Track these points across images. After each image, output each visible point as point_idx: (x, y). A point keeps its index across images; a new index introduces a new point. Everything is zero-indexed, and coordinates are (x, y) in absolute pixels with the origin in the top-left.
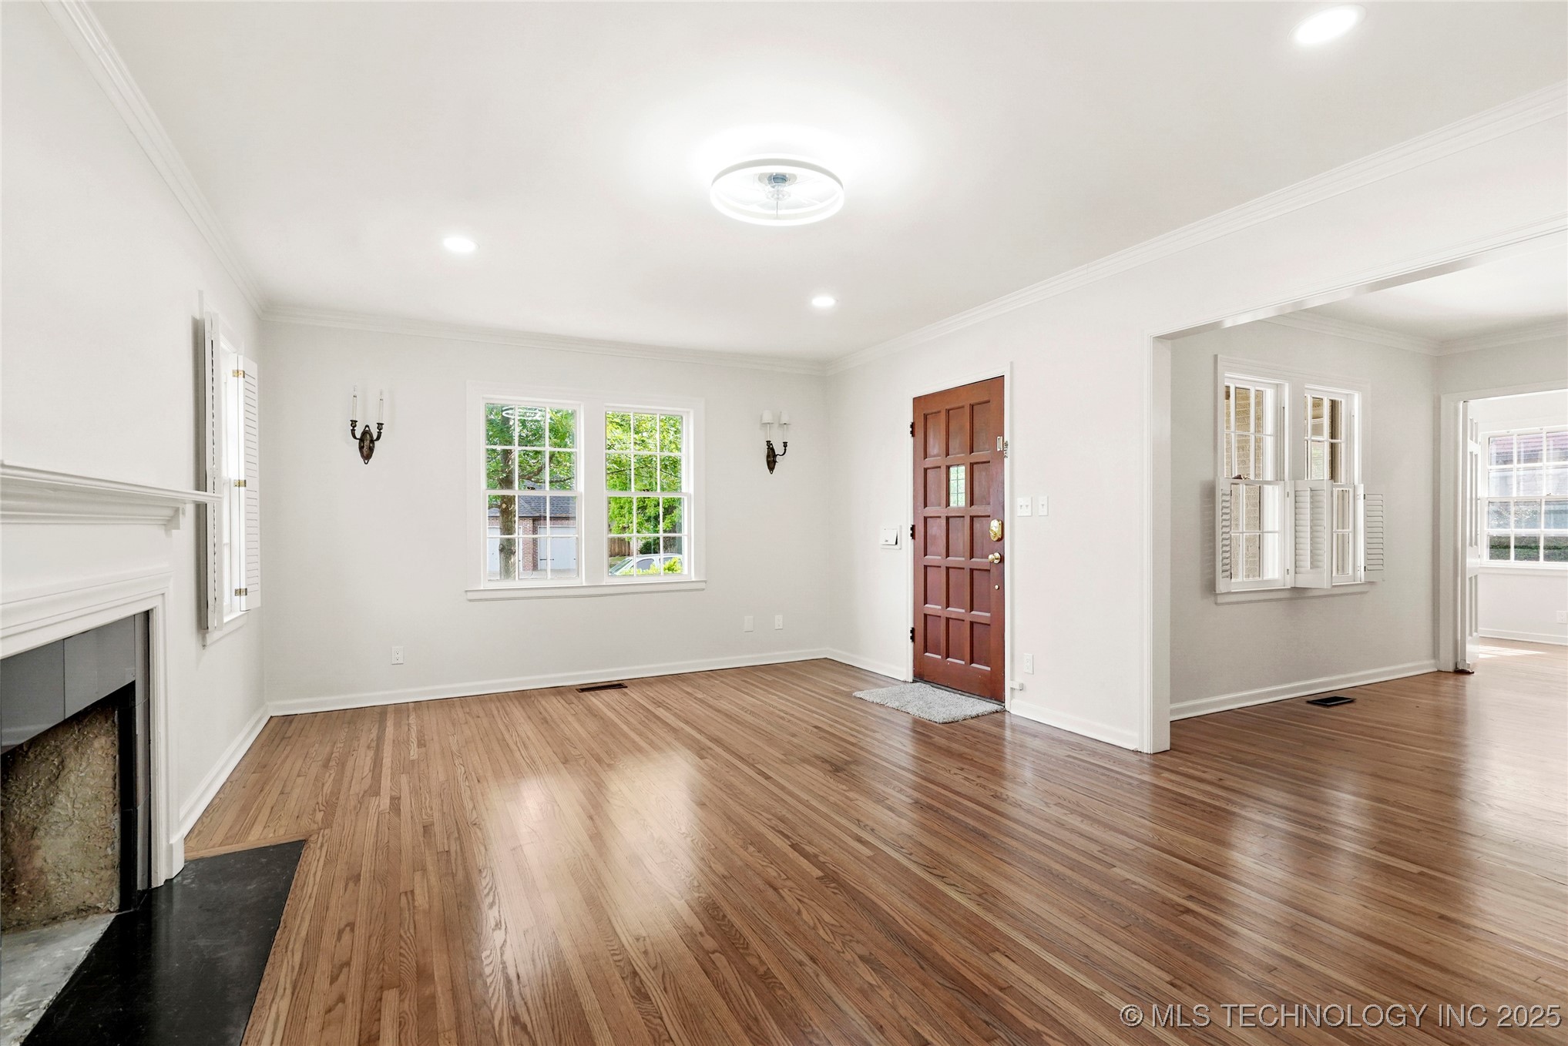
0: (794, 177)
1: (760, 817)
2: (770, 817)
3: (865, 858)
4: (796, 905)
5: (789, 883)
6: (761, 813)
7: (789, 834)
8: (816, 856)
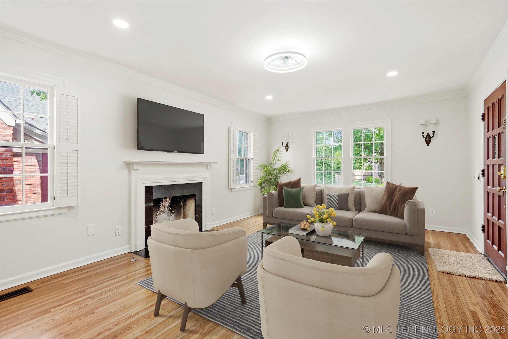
0: (290, 57)
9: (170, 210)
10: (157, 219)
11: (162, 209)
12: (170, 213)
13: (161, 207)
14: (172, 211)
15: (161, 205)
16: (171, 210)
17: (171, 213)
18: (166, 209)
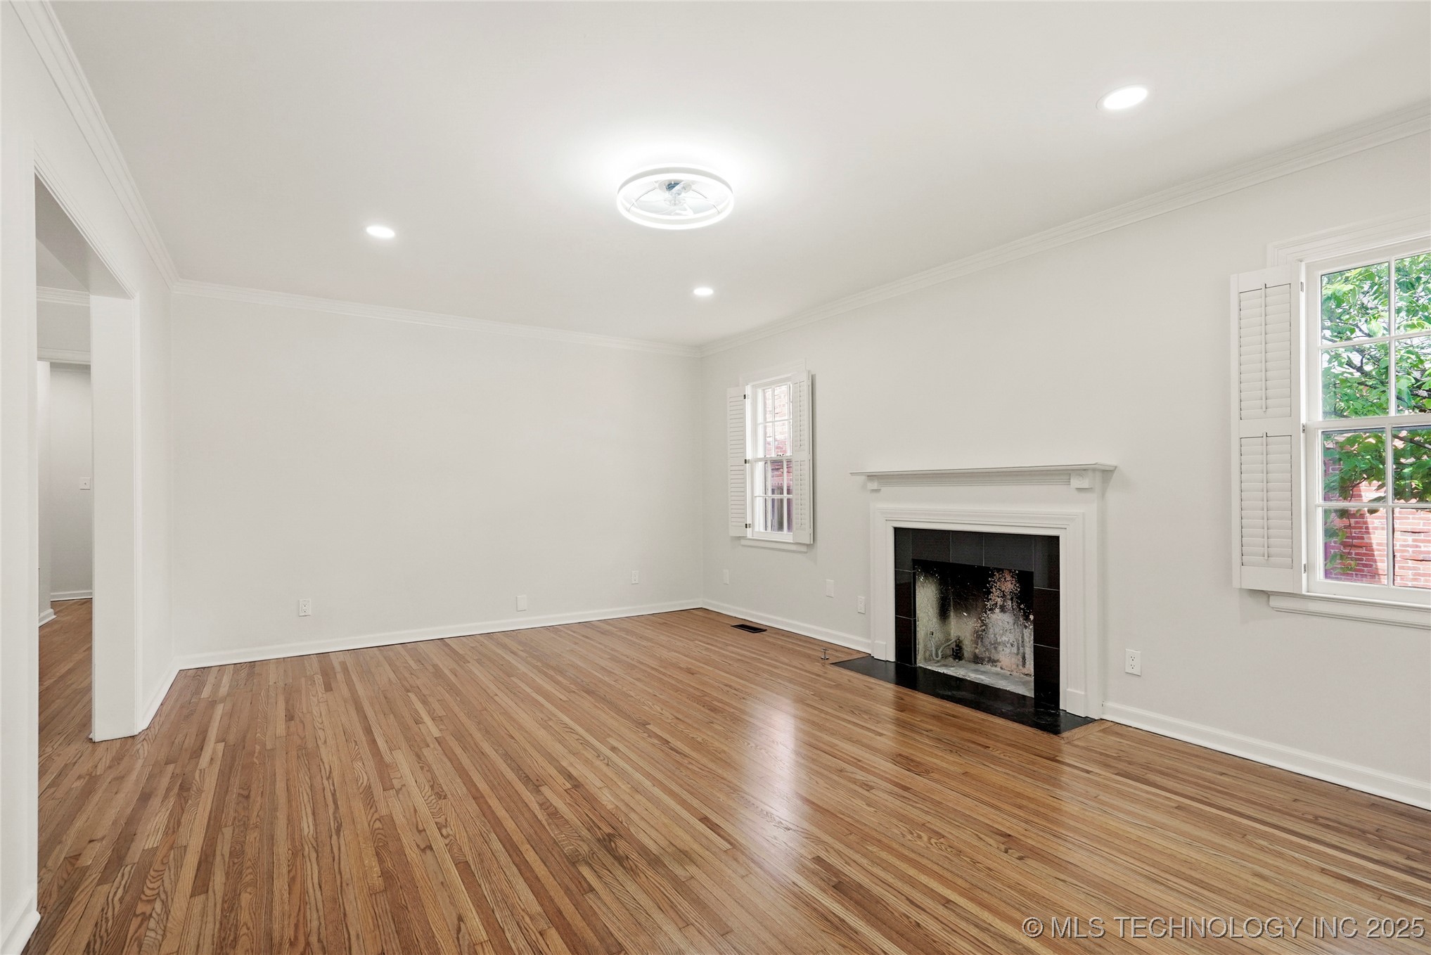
1: (700, 766)
2: (690, 766)
3: (613, 736)
4: (664, 712)
5: (670, 721)
6: (700, 771)
7: (671, 751)
8: (649, 736)
9: (1020, 609)
10: (987, 620)
11: (995, 597)
12: (1021, 619)
13: (992, 592)
14: (1029, 614)
15: (992, 588)
16: (1023, 609)
17: (1024, 619)
18: (1010, 603)
